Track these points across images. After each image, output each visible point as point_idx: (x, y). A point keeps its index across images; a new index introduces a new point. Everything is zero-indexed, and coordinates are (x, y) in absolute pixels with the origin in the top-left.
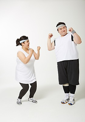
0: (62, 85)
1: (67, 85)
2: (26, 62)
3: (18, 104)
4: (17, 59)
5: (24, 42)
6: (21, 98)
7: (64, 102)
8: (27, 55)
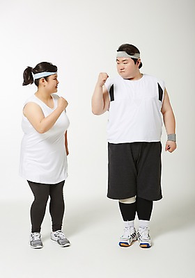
0: (118, 200)
1: (131, 201)
2: (42, 129)
3: (34, 245)
4: (23, 121)
5: (46, 78)
6: (39, 231)
7: (128, 242)
8: (48, 112)
